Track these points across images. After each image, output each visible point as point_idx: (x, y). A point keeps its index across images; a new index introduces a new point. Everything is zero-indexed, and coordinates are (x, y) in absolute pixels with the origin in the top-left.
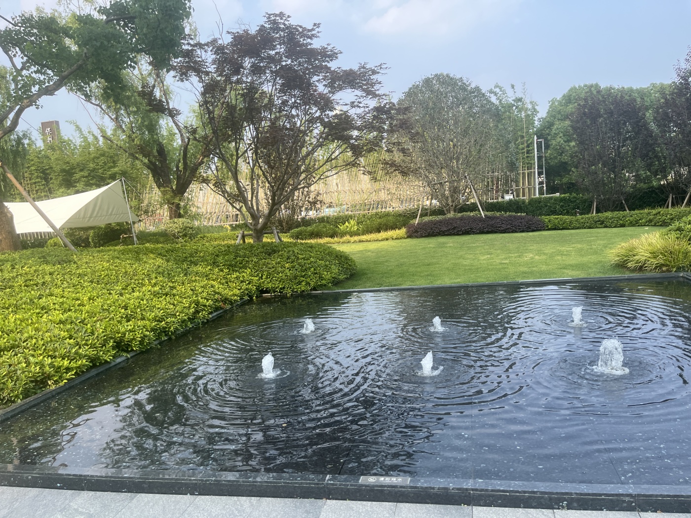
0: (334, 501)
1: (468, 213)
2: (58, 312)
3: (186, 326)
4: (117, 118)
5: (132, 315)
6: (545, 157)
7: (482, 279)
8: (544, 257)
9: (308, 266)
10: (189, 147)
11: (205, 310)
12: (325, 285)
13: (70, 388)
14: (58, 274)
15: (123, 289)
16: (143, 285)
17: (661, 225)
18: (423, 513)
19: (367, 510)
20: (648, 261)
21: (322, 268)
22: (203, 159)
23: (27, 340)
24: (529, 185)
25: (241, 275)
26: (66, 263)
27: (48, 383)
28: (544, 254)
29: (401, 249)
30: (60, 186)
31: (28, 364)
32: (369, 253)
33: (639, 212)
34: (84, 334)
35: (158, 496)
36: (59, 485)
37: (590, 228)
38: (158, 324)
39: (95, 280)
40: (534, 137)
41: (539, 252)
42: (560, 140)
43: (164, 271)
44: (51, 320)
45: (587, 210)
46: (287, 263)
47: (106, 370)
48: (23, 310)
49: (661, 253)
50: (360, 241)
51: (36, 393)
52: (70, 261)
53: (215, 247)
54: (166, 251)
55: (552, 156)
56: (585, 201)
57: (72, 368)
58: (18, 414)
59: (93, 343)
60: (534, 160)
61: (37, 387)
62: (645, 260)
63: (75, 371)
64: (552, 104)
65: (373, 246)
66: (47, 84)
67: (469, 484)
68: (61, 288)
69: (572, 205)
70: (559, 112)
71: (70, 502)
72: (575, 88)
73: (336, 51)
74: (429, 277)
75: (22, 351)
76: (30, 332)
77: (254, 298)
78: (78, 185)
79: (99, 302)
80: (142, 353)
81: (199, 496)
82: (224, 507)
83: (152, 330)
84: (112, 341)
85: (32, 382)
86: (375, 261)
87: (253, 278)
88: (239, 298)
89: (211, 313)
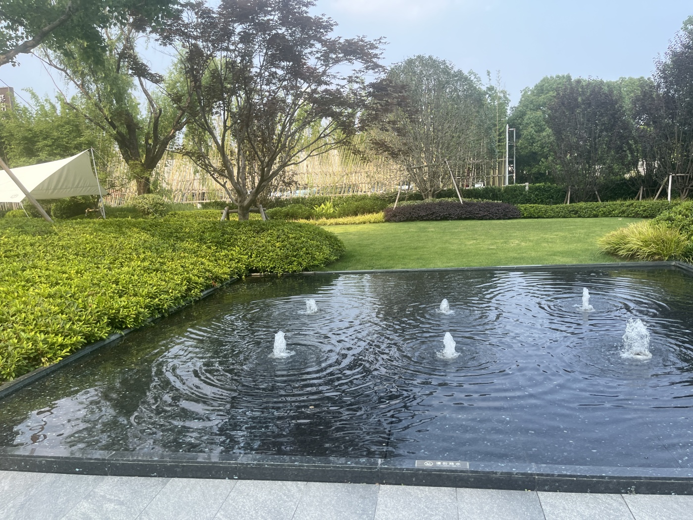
0: (388, 486)
1: (446, 199)
2: (45, 286)
3: (179, 303)
4: (83, 85)
5: (124, 291)
6: (516, 146)
7: (476, 264)
8: (531, 244)
9: (299, 246)
10: (160, 119)
11: (197, 288)
12: (317, 266)
13: (65, 366)
14: (40, 246)
15: (110, 263)
16: (131, 260)
17: (633, 217)
18: (487, 499)
19: (426, 495)
20: (641, 249)
21: (314, 249)
22: (174, 132)
23: (15, 315)
24: (499, 174)
25: (230, 253)
26: (47, 234)
27: (41, 361)
28: (530, 241)
29: (382, 233)
30: (21, 155)
31: (20, 340)
32: (351, 236)
33: (611, 203)
34: (77, 309)
35: (193, 481)
36: (77, 470)
37: (564, 217)
38: (151, 301)
39: (80, 253)
40: (506, 126)
41: (524, 239)
42: (531, 130)
43: (151, 246)
44: (39, 294)
45: (561, 199)
46: (278, 242)
47: (101, 347)
48: (7, 282)
49: (653, 242)
50: (337, 224)
51: (28, 372)
52: (50, 233)
53: (199, 224)
54: (150, 226)
55: (523, 146)
56: (559, 191)
57: (67, 345)
58: (12, 393)
59: (87, 318)
60: (505, 149)
61: (30, 364)
62: (638, 249)
63: (70, 348)
64: (525, 94)
65: (352, 229)
66: (26, 40)
67: (532, 469)
68: (45, 260)
69: (546, 194)
70: (532, 102)
71: (94, 488)
72: (547, 79)
73: (332, 22)
74: (421, 261)
75: (11, 326)
76: (18, 306)
77: (243, 277)
78: (41, 154)
79: (87, 276)
80: (135, 331)
81: (240, 481)
82: (270, 492)
83: (146, 307)
84: (106, 317)
85: (25, 359)
86: (359, 244)
87: (242, 256)
88: (229, 277)
89: (202, 291)
